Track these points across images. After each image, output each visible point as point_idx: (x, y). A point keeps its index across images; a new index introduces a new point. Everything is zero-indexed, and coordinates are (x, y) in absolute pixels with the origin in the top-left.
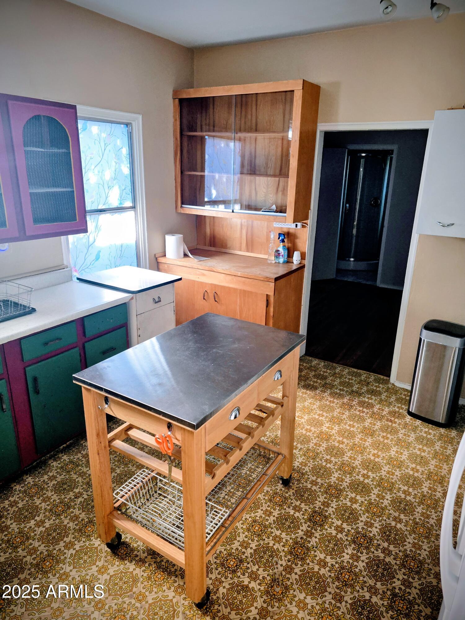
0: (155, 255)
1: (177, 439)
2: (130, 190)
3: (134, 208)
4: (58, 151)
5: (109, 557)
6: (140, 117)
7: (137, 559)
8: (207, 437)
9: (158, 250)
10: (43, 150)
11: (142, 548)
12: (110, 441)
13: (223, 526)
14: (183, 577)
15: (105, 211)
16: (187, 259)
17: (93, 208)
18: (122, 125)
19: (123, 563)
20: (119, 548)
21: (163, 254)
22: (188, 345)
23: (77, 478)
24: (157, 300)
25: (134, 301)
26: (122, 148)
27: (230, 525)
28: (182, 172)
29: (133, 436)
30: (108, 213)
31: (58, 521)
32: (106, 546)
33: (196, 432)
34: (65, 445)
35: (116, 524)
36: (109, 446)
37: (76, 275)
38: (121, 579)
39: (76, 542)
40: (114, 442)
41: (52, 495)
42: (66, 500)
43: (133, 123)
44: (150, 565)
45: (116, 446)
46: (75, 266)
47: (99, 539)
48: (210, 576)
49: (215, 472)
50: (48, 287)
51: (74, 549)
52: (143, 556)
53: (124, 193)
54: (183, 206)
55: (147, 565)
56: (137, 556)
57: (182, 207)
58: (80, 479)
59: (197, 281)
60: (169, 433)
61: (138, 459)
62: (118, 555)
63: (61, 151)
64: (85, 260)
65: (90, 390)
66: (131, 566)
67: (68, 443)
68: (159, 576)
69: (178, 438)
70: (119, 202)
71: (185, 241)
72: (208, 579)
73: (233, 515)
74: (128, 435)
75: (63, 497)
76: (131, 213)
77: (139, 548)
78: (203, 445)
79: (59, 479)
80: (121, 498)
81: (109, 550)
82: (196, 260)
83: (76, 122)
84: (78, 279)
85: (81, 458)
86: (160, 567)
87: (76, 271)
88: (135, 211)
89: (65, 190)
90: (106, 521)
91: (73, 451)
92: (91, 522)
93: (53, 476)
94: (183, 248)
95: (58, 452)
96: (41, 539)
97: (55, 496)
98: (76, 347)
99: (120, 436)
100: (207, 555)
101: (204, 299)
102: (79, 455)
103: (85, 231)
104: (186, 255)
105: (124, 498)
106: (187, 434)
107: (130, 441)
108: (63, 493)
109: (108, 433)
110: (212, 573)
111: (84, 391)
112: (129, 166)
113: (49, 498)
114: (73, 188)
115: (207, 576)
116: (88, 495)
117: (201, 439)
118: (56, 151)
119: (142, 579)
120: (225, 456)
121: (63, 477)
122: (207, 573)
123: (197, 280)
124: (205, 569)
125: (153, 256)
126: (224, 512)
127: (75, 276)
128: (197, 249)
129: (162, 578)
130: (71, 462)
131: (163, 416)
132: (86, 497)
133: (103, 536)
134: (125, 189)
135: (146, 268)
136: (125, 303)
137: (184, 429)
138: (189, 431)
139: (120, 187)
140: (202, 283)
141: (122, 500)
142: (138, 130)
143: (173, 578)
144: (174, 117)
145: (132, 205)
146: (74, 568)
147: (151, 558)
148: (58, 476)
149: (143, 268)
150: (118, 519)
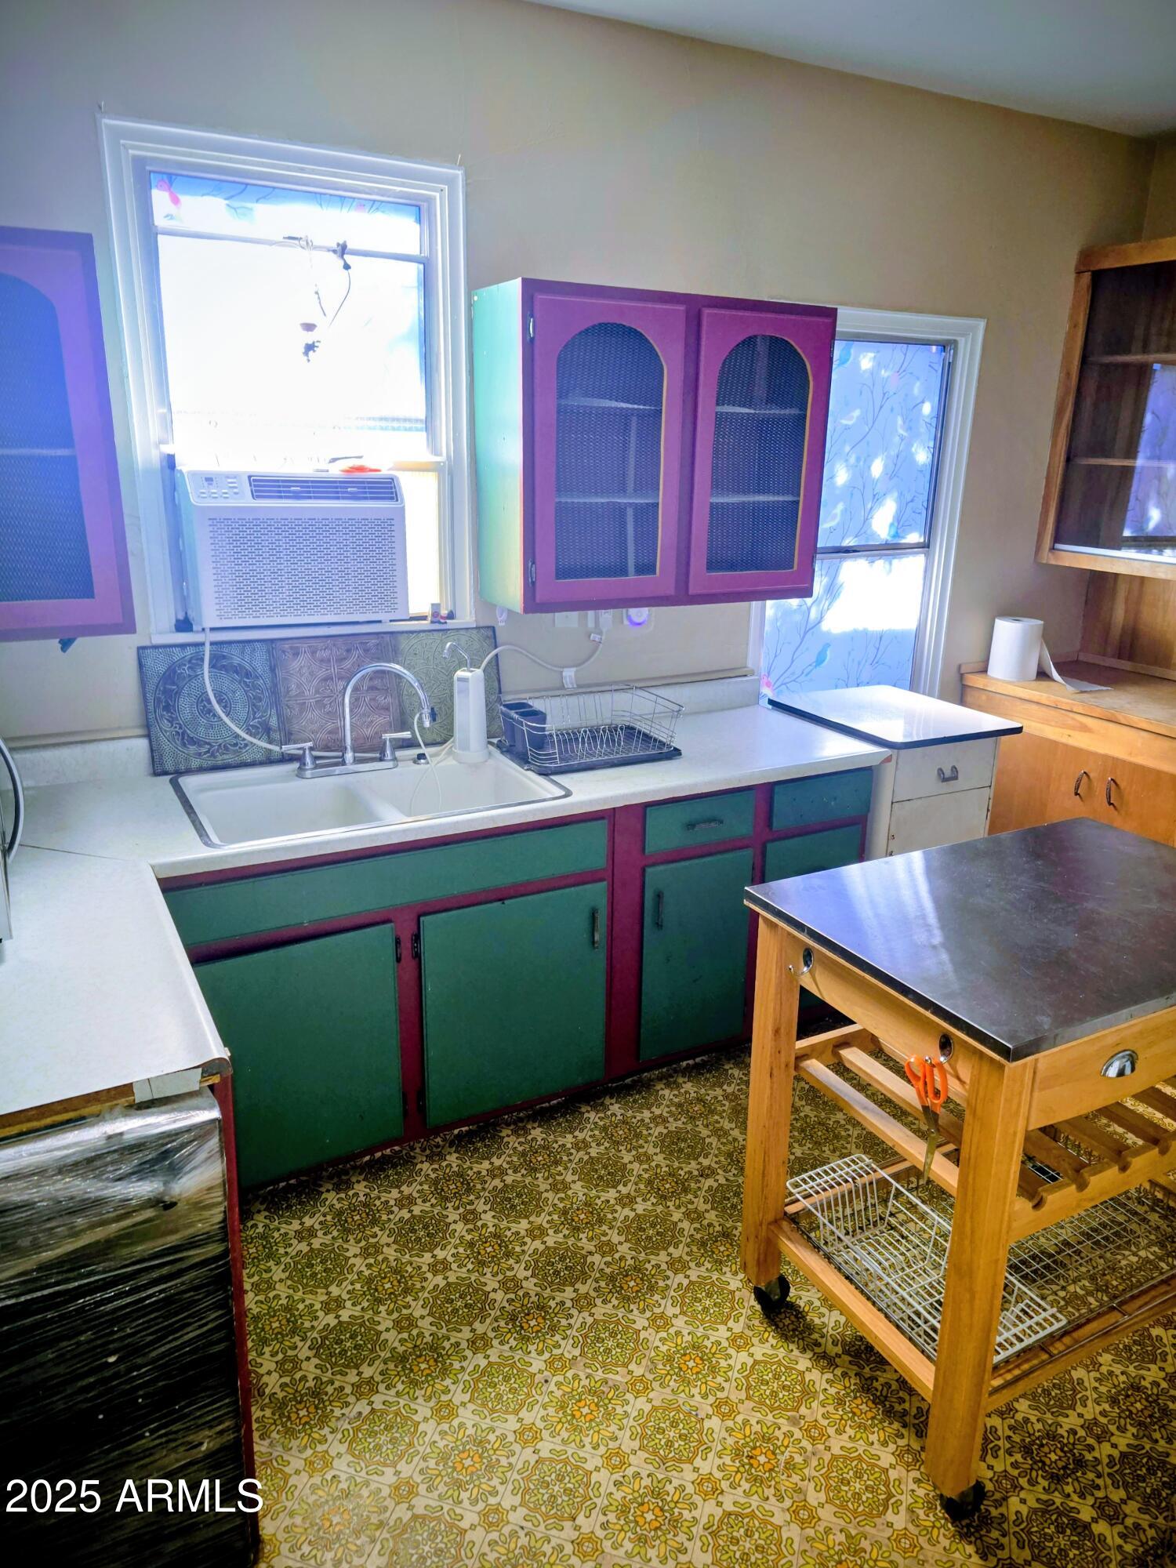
0: (960, 667)
1: (959, 1078)
2: (925, 504)
3: (926, 546)
4: (782, 412)
5: (757, 1323)
6: (982, 324)
7: (817, 1350)
8: (1036, 1094)
9: (969, 656)
10: (752, 411)
11: (831, 1332)
12: (801, 1057)
13: (1043, 1349)
14: (921, 1432)
15: (855, 551)
16: (1045, 684)
17: (830, 544)
18: (934, 348)
19: (785, 1345)
20: (780, 1313)
21: (979, 667)
22: (1015, 880)
23: (709, 1136)
24: (948, 773)
25: (891, 766)
26: (923, 402)
27: (1062, 1354)
28: (1068, 460)
29: (851, 1063)
30: (860, 557)
31: (660, 1209)
32: (753, 1296)
33: (1011, 1067)
34: (691, 1062)
35: (783, 1249)
36: (797, 1068)
37: (768, 692)
38: (777, 1377)
39: (693, 1265)
40: (808, 1062)
41: (656, 1154)
42: (682, 1173)
43: (961, 341)
44: (845, 1375)
45: (811, 1070)
46: (769, 673)
47: (741, 1276)
48: (990, 1459)
49: (1044, 1194)
50: (709, 711)
51: (687, 1277)
52: (834, 1350)
53: (909, 510)
54: (1059, 546)
55: (838, 1371)
56: (819, 1345)
57: (1053, 549)
58: (714, 1140)
59: (1066, 746)
60: (942, 1059)
61: (856, 1111)
62: (777, 1327)
63: (787, 411)
64: (792, 662)
65: (776, 925)
66: (804, 1362)
67: (698, 1060)
68: (864, 1407)
69: (962, 1076)
70: (893, 532)
71: (1047, 637)
72: (983, 1465)
73: (1075, 1335)
74: (839, 1056)
75: (676, 1164)
76: (918, 561)
77: (825, 1331)
78: (1023, 1110)
79: (673, 1126)
80: (805, 1197)
81: (758, 1307)
82: (1070, 689)
83: (831, 347)
84: (771, 702)
85: (720, 1098)
86: (869, 1390)
87: (768, 684)
88: (927, 556)
89: (781, 498)
90: (763, 1233)
91: (707, 1080)
92: (726, 1235)
93: (661, 1116)
94: (1039, 653)
95: (676, 1071)
96: (625, 1230)
97: (660, 1157)
98: (747, 847)
99: (822, 1053)
100: (991, 1394)
101: (1077, 794)
102: (719, 1092)
103: (807, 592)
104: (1042, 675)
105: (811, 1200)
106: (986, 1068)
107: (841, 1069)
108: (678, 1158)
109: (799, 1037)
110: (996, 1457)
111: (762, 927)
112: (931, 444)
113: (649, 1159)
114: (799, 495)
115: (983, 1459)
116: (727, 1180)
117: (1020, 1094)
118: (777, 412)
119: (822, 1397)
120: (1078, 1171)
121: (679, 1124)
122: (984, 1450)
123: (1064, 740)
124: (979, 1440)
125: (954, 669)
126: (1053, 1316)
127: (765, 695)
128: (1077, 662)
129: (870, 1415)
130: (700, 1100)
131: (933, 1013)
132: (722, 1181)
133: (752, 1268)
134: (912, 501)
135: (931, 695)
136: (869, 769)
137: (981, 1053)
138: (992, 1060)
139: (901, 495)
140: (1077, 752)
141: (806, 1203)
142: (972, 354)
143: (896, 1425)
144: (1072, 317)
145: (922, 540)
146: (683, 1313)
147: (850, 1362)
148: (671, 1120)
149: (924, 693)
150: (790, 1239)
